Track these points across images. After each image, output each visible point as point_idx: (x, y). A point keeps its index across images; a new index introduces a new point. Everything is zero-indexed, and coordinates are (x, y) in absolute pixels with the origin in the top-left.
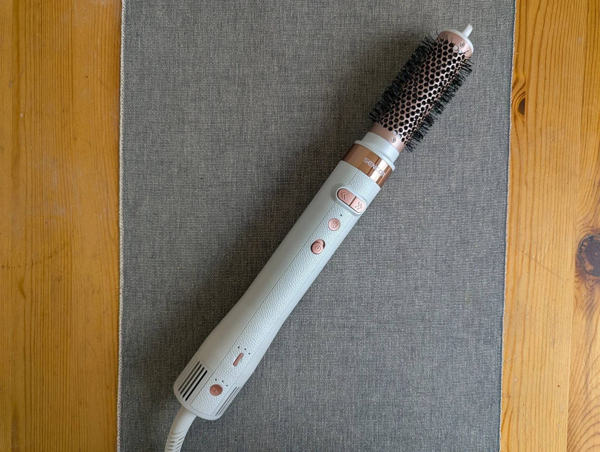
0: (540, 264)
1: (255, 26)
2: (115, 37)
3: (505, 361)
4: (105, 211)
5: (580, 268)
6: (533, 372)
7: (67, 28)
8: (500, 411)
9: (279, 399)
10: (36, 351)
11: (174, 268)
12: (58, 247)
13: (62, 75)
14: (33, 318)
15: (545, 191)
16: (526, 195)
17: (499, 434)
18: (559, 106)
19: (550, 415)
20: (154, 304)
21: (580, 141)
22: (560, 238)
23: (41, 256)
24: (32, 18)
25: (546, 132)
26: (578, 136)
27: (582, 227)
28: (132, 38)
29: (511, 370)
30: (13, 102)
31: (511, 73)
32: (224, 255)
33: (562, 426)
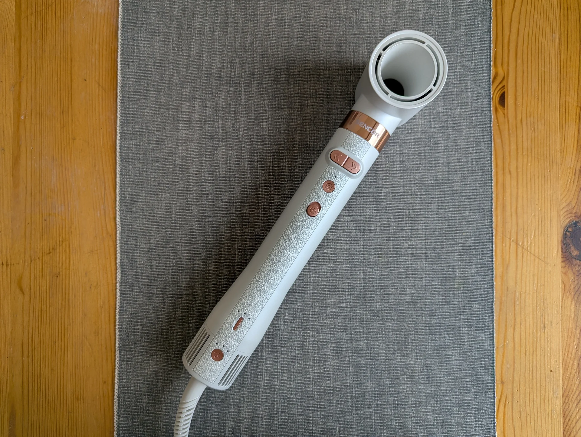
0: (527, 250)
1: (245, 29)
2: (112, 43)
3: (497, 348)
4: (102, 207)
5: (566, 254)
6: (525, 357)
7: (67, 35)
8: (495, 398)
9: (275, 390)
10: (33, 347)
11: (170, 262)
12: (56, 243)
13: (62, 79)
14: (31, 314)
15: (529, 179)
16: (511, 183)
17: (494, 421)
18: (538, 98)
19: (545, 401)
20: (150, 298)
21: (560, 131)
22: (545, 224)
23: (40, 252)
24: (33, 26)
25: (527, 123)
26: (557, 126)
27: (565, 214)
28: (128, 43)
29: (503, 356)
30: (14, 105)
31: (490, 68)
32: (219, 248)
33: (557, 412)
